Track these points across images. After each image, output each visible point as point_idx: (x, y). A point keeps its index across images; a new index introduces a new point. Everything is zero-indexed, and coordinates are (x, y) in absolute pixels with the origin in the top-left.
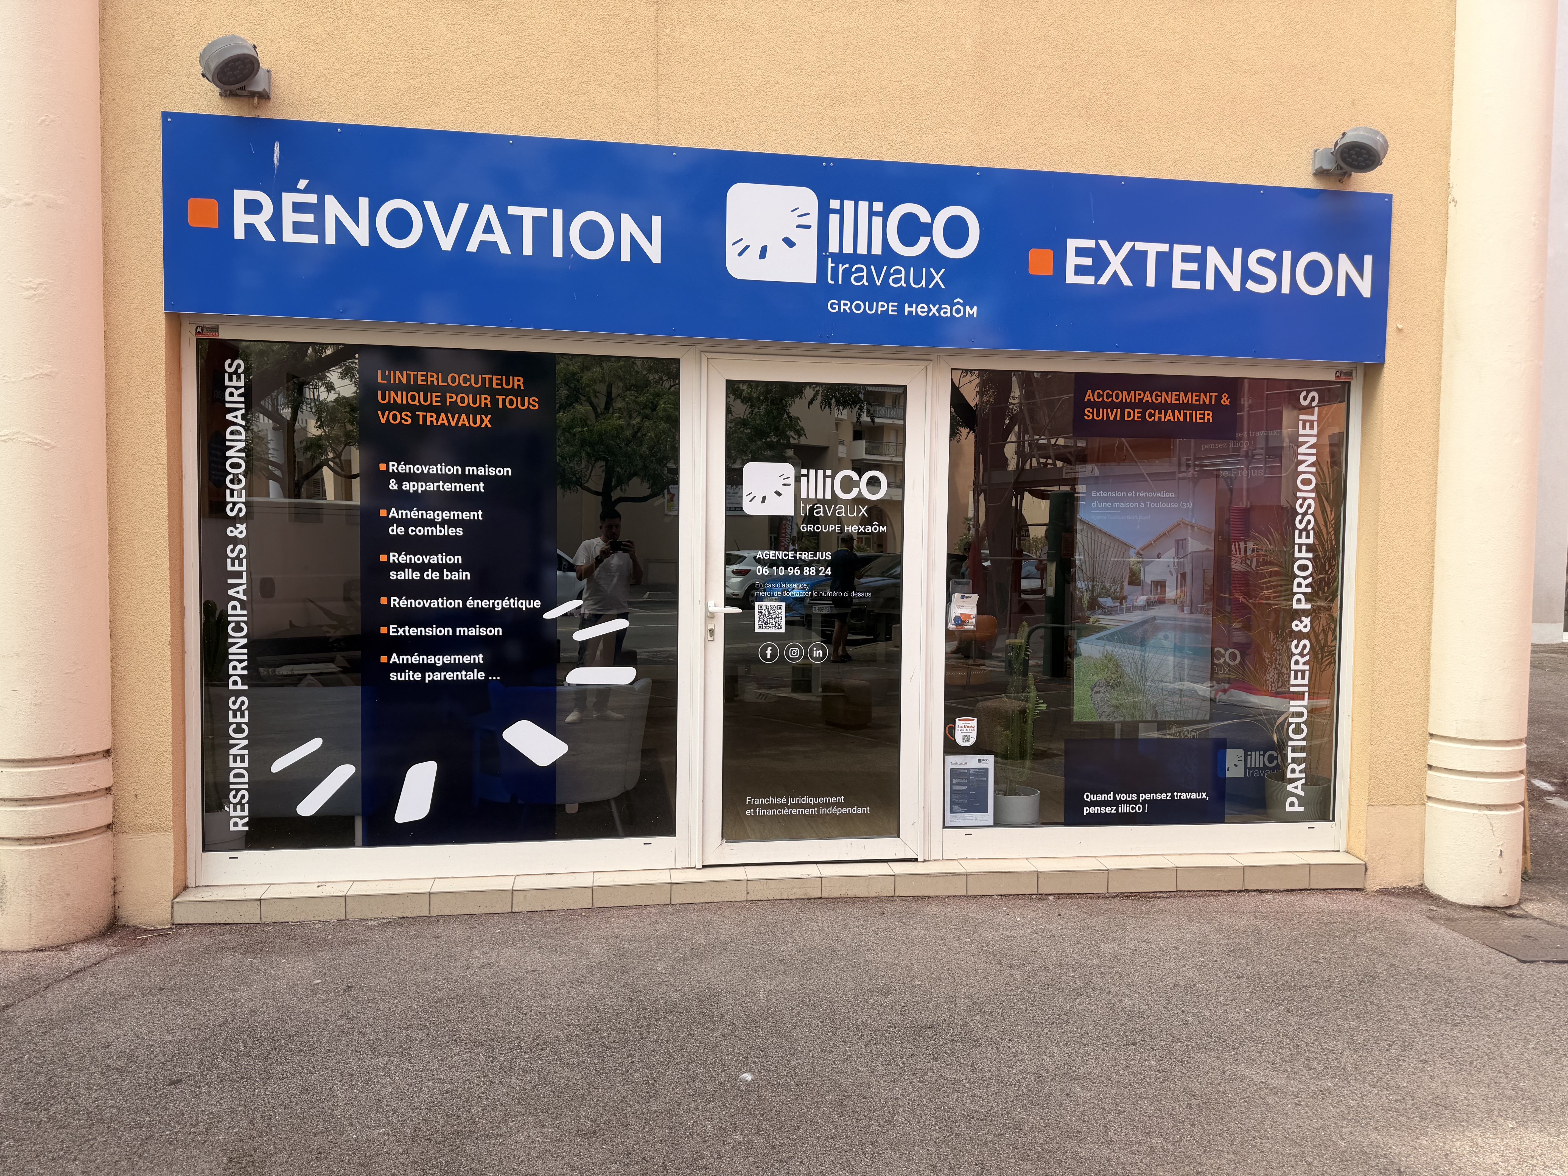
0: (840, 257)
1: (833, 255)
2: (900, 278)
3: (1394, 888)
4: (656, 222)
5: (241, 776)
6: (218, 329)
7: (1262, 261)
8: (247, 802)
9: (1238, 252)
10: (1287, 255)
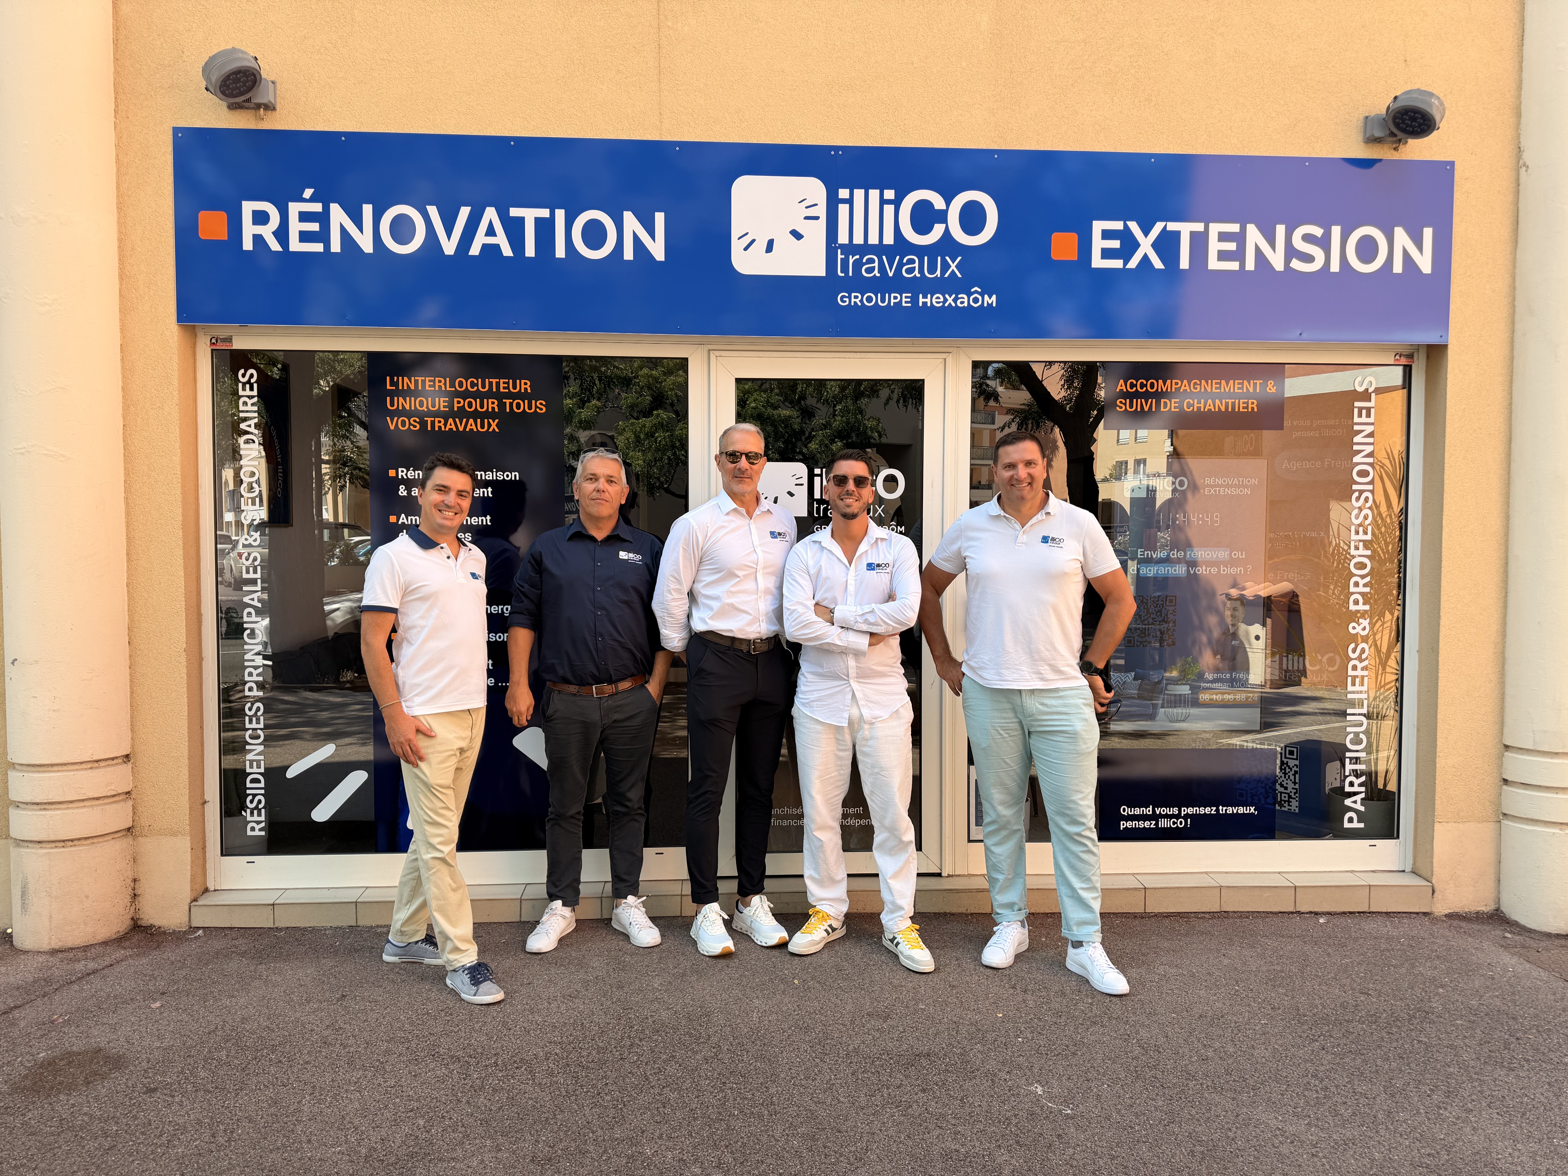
0: (850, 248)
1: (842, 246)
2: (913, 268)
3: (1466, 913)
4: (660, 218)
5: (258, 781)
6: (231, 339)
7: (1307, 238)
8: (264, 807)
9: (1281, 230)
10: (1336, 231)
